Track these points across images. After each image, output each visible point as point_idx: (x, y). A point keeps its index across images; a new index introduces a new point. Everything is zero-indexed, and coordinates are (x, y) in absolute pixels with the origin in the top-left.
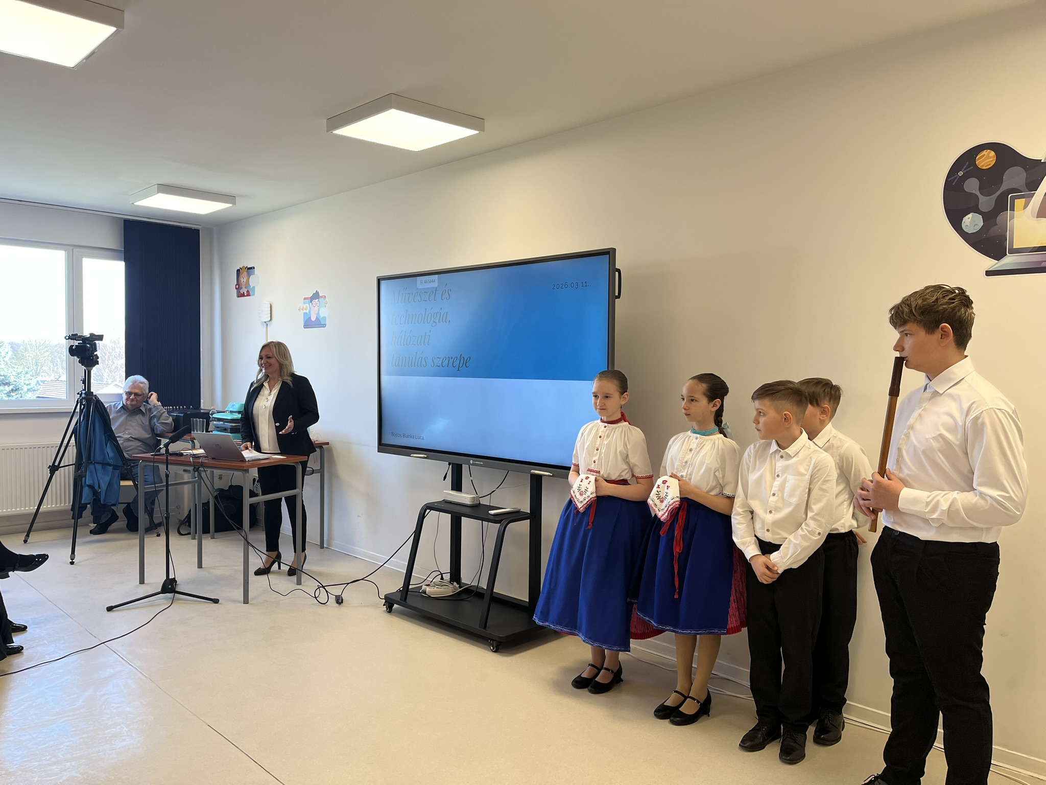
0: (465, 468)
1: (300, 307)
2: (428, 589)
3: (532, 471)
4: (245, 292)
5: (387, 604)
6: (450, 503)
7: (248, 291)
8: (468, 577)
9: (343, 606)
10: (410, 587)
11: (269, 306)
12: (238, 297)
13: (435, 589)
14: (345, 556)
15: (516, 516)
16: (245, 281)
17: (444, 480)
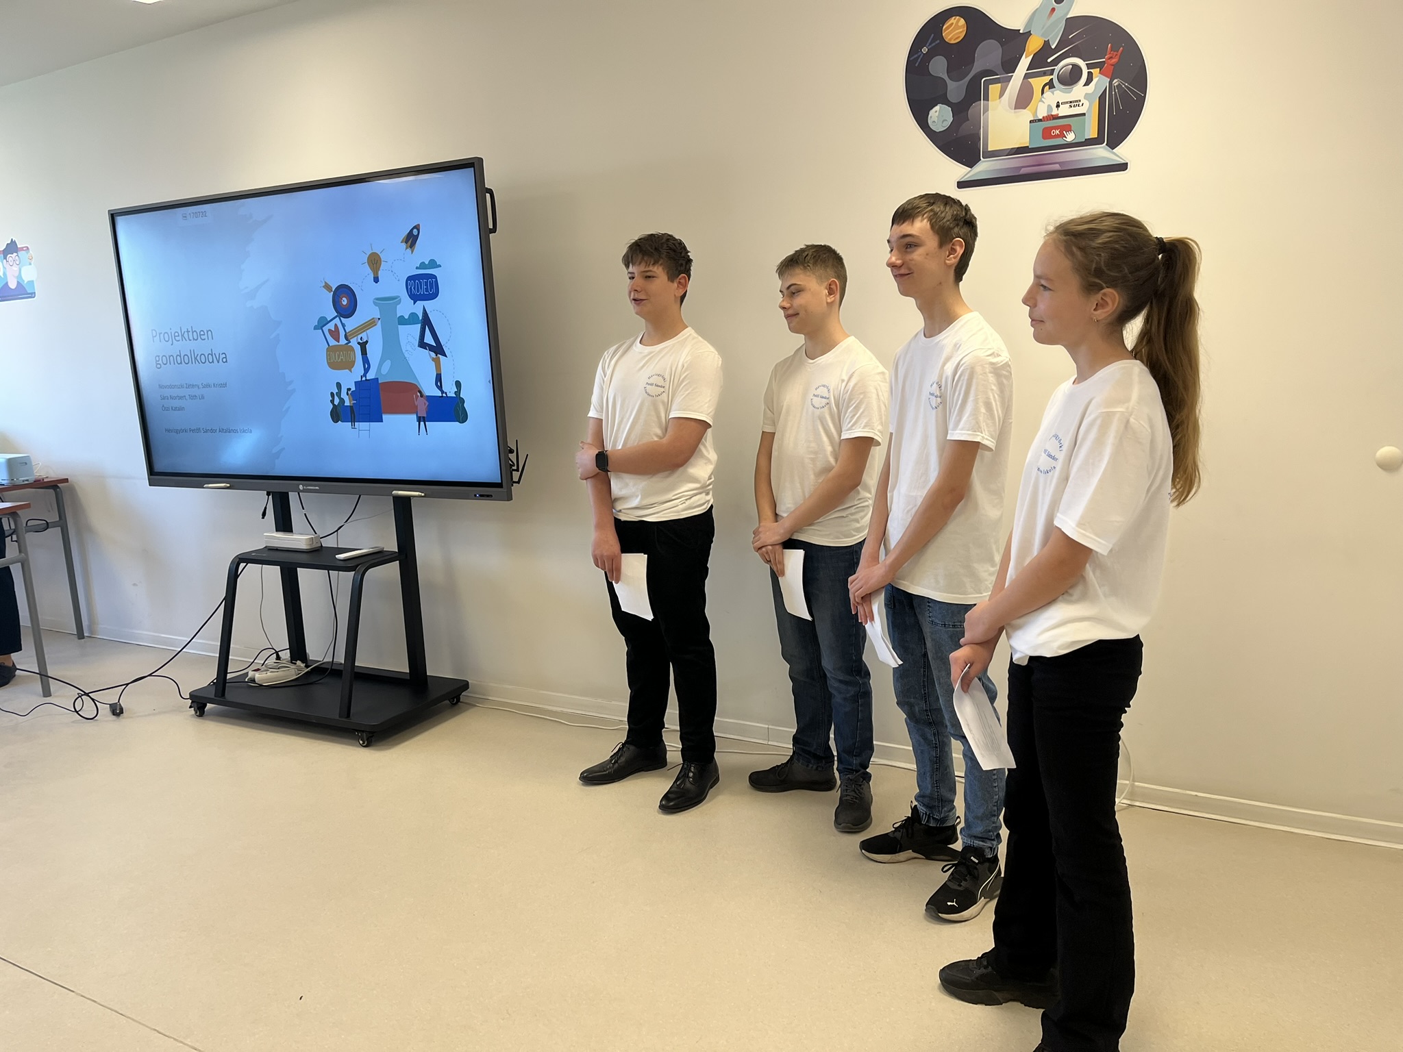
0: (293, 497)
2: (257, 676)
3: (394, 492)
5: (195, 705)
6: (276, 550)
8: (317, 650)
9: (124, 718)
10: (229, 676)
13: (269, 674)
14: (121, 645)
15: (378, 558)
17: (263, 518)
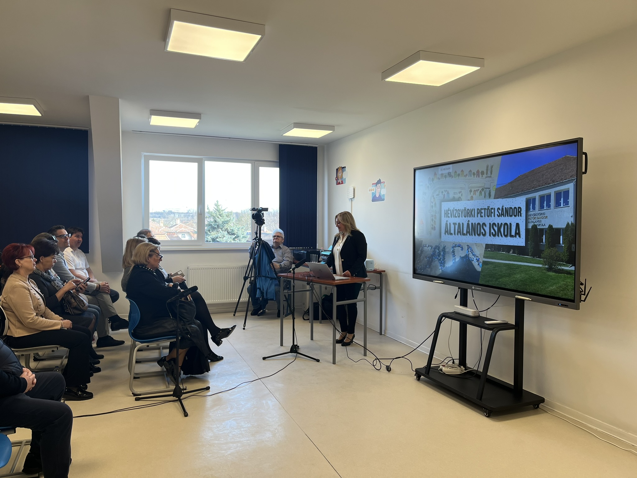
0: (469, 291)
1: (370, 189)
2: (444, 369)
3: (516, 296)
4: (341, 182)
5: (417, 375)
6: (459, 314)
7: (342, 181)
8: (472, 362)
9: (391, 373)
10: (432, 366)
11: (353, 189)
12: (337, 184)
13: (448, 369)
14: (394, 341)
15: (505, 326)
16: (340, 175)
17: (455, 298)
